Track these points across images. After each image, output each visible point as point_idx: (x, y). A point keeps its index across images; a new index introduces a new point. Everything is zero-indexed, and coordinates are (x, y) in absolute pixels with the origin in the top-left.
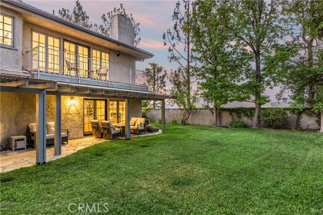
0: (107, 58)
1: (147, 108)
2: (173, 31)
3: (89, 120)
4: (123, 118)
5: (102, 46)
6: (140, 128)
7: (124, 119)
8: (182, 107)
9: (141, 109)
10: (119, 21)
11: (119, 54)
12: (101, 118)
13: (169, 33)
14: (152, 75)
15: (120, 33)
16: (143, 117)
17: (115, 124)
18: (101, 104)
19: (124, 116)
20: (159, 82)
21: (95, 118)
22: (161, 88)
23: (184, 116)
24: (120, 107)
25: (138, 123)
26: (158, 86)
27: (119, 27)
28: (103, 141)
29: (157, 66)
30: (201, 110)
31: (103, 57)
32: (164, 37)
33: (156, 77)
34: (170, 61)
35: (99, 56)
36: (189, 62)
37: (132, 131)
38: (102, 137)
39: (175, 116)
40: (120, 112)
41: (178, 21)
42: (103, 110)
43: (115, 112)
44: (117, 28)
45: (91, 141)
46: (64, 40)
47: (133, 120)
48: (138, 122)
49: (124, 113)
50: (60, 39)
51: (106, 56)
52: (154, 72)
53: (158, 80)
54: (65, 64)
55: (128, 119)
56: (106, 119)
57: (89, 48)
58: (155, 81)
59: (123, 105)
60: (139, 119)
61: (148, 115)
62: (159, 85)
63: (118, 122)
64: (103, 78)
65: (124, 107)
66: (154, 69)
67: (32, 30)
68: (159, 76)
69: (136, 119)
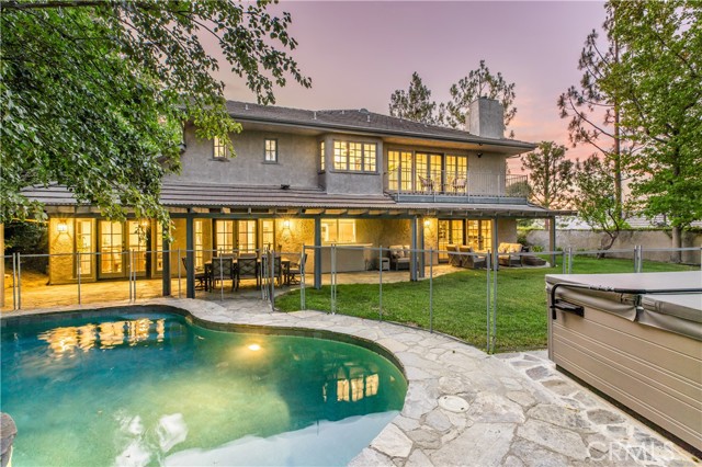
0: (465, 164)
1: (530, 228)
2: (579, 89)
3: (444, 244)
4: (488, 244)
5: (458, 149)
6: (513, 257)
7: (490, 245)
8: (597, 227)
9: (516, 230)
10: (481, 107)
11: (480, 154)
12: (458, 243)
13: (573, 93)
14: (542, 165)
15: (482, 124)
16: (518, 242)
17: (477, 251)
18: (457, 225)
19: (489, 241)
20: (557, 177)
21: (451, 243)
22: (563, 187)
23: (604, 242)
24: (483, 227)
25: (511, 250)
26: (554, 185)
27: (481, 116)
28: (462, 270)
29: (553, 147)
30: (643, 233)
31: (459, 163)
32: (561, 103)
33: (551, 167)
34: (575, 145)
35: (454, 163)
36: (617, 141)
37: (501, 262)
38: (460, 266)
39: (584, 242)
40: (483, 234)
41: (592, 69)
42: (461, 233)
43: (477, 234)
44: (478, 119)
45: (448, 269)
46: (417, 152)
47: (502, 246)
48: (510, 248)
49: (489, 235)
50: (412, 152)
51: (463, 161)
52: (547, 158)
53: (554, 173)
54: (418, 179)
55: (496, 245)
56: (464, 244)
57: (442, 156)
58: (548, 175)
59: (488, 225)
60: (512, 245)
61: (530, 239)
62: (558, 183)
63: (481, 248)
64: (460, 191)
65: (489, 227)
66: (546, 153)
67: (389, 150)
68: (557, 165)
69: (507, 244)
